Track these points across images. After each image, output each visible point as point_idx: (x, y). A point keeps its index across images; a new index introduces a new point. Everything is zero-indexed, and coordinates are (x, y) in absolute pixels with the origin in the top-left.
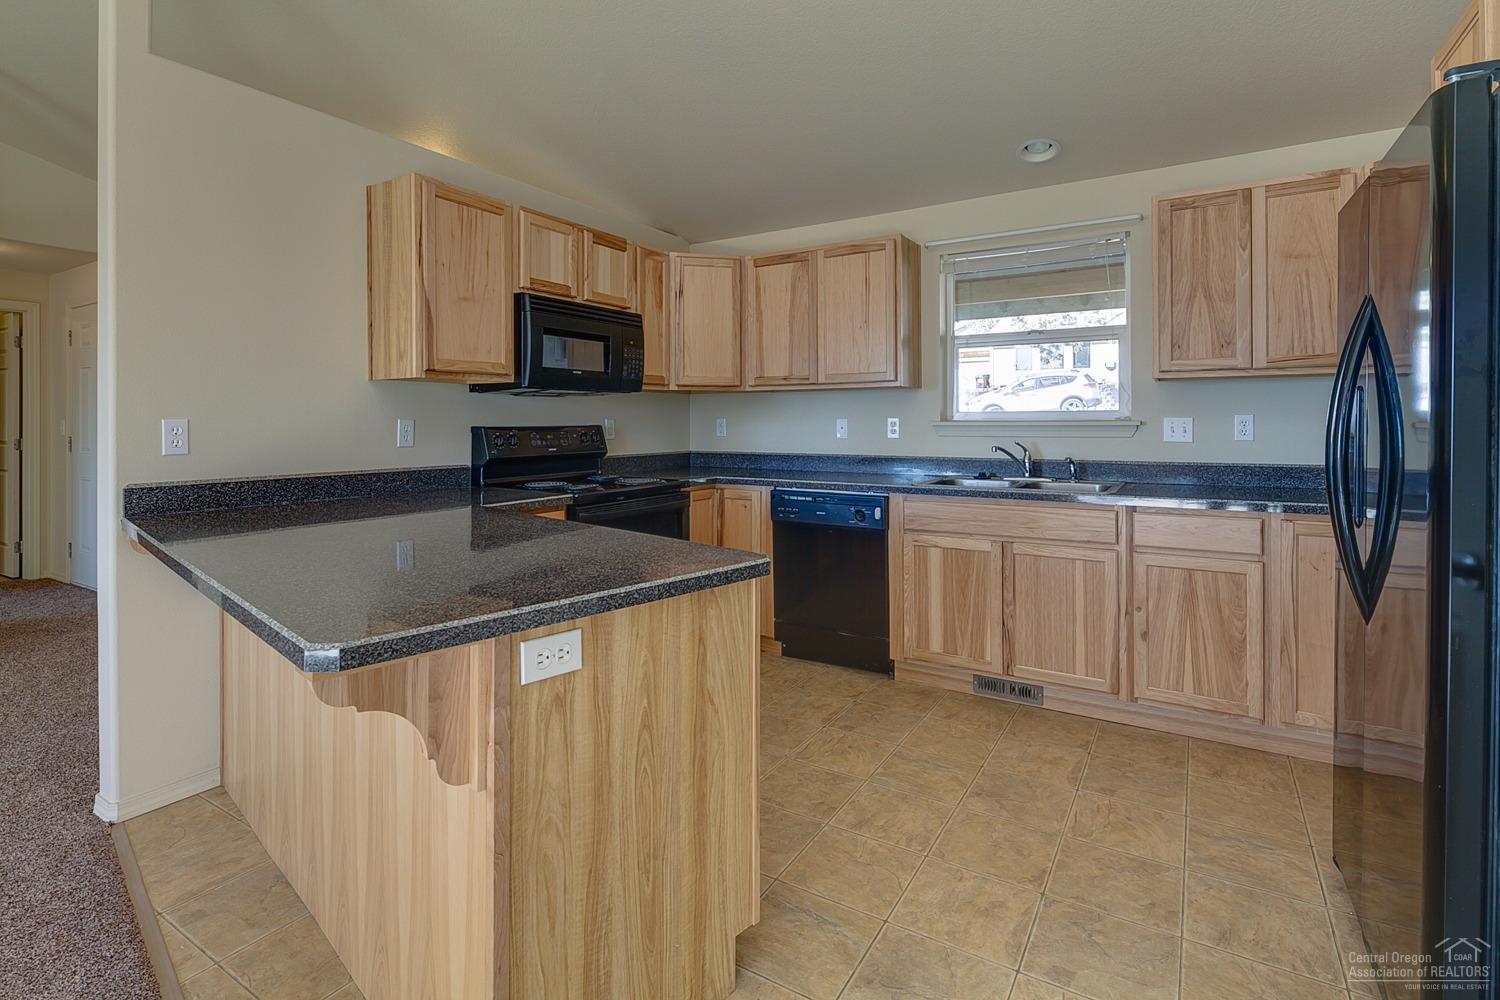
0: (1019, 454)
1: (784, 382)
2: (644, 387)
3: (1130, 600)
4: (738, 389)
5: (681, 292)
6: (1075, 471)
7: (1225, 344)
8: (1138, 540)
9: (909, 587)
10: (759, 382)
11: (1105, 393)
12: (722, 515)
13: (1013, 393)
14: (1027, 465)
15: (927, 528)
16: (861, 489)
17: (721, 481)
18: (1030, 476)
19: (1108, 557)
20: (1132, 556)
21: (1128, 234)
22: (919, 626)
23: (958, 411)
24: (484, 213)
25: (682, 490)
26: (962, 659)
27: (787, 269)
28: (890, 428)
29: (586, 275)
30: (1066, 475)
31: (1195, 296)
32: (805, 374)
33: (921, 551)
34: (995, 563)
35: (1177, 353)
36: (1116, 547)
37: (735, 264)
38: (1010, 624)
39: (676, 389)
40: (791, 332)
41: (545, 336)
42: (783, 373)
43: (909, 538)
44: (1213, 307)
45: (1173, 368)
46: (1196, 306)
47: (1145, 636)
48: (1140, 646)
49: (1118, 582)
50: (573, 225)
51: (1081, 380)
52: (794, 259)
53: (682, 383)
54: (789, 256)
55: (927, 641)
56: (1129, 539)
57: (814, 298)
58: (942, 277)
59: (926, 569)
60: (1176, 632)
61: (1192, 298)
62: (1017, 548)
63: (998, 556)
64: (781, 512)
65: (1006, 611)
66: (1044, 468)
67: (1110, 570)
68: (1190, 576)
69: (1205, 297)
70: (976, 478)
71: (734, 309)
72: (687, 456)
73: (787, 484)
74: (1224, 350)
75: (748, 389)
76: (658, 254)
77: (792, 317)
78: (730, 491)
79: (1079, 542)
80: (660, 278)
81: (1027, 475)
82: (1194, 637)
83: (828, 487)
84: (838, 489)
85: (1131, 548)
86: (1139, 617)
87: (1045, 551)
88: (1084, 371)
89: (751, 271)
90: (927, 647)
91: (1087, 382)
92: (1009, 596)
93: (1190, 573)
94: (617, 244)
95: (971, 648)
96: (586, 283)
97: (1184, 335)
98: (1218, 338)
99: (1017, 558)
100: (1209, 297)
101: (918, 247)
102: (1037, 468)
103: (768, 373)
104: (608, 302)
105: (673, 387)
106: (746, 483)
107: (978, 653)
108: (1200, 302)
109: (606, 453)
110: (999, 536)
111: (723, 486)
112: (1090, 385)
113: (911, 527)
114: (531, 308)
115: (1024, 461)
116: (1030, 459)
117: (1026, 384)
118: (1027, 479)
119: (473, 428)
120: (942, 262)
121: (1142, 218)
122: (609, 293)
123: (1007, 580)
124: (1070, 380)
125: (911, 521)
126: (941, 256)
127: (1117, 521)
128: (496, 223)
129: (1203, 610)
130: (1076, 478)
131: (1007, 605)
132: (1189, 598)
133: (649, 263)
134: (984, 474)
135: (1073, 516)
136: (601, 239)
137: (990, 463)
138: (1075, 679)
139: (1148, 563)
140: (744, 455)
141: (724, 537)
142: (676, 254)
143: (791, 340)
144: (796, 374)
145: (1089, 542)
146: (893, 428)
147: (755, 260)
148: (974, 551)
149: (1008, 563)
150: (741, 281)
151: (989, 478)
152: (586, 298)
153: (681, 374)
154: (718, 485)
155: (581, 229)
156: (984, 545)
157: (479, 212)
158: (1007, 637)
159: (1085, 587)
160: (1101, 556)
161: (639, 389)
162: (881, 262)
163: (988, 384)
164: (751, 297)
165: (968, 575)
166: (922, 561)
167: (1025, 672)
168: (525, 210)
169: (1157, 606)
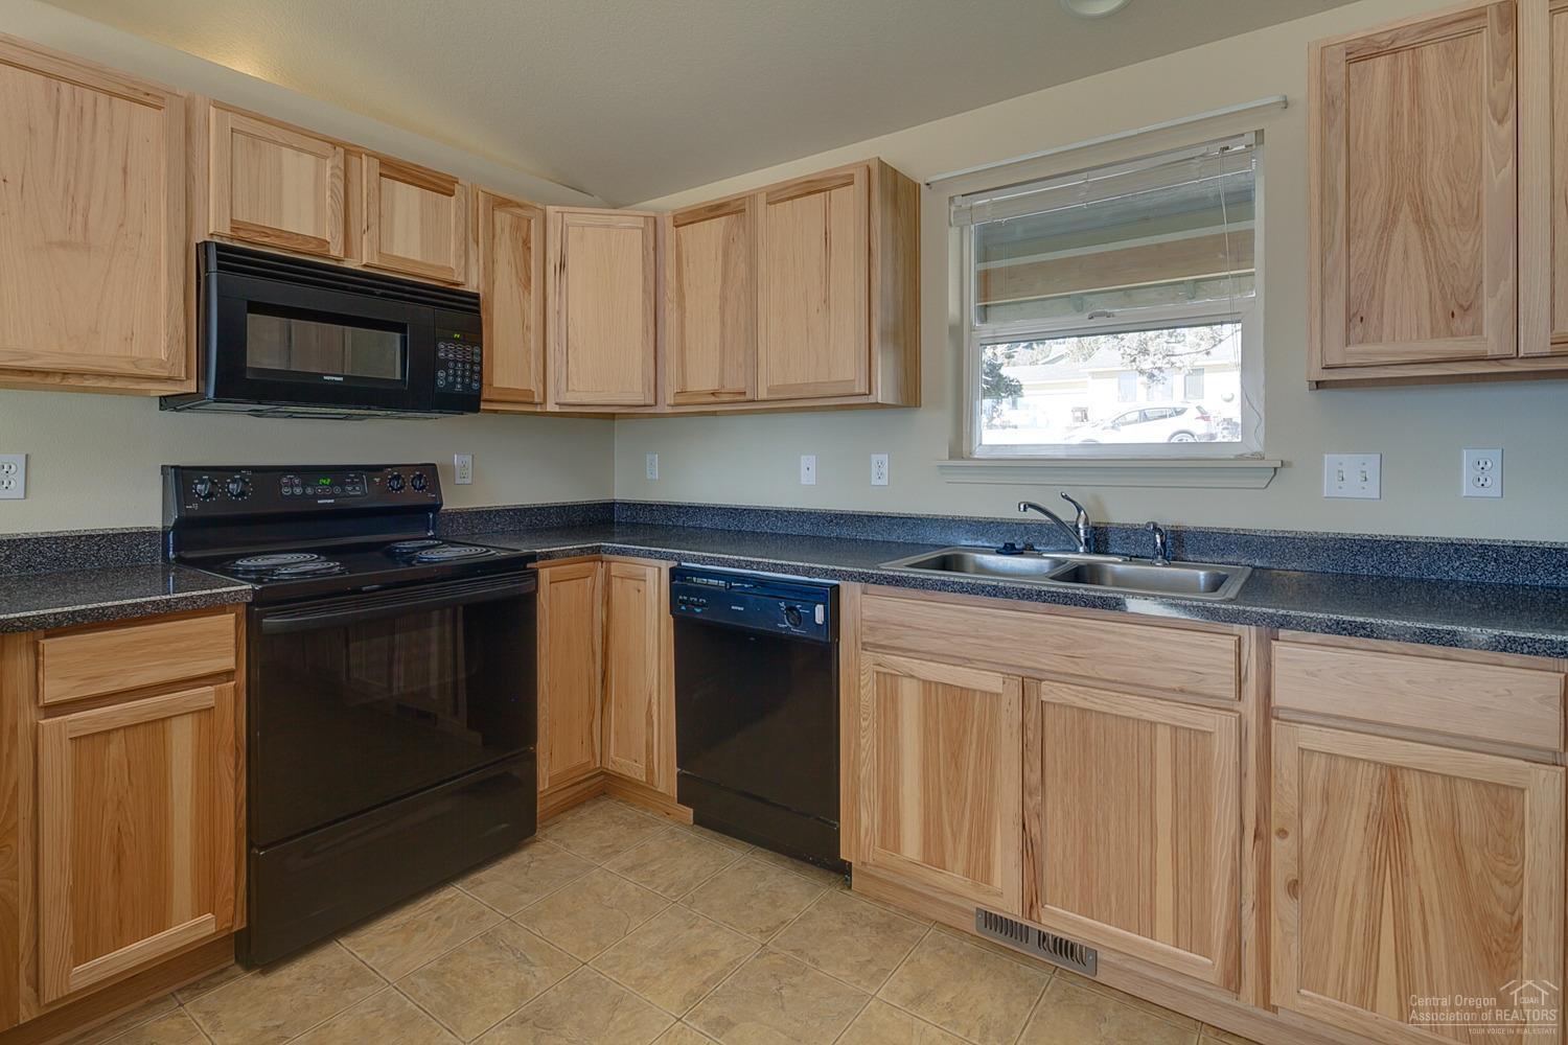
0: (1067, 514)
1: (712, 399)
2: (483, 406)
3: (1264, 813)
4: (652, 410)
5: (562, 266)
6: (1163, 544)
7: (1459, 308)
8: (1280, 698)
9: (868, 741)
10: (681, 399)
11: (1221, 427)
12: (608, 601)
13: (1113, 427)
14: (1082, 532)
15: (896, 643)
16: (796, 571)
17: (607, 550)
18: (1086, 552)
19: (1217, 724)
20: (1267, 724)
21: (1259, 133)
22: (884, 810)
23: (980, 444)
24: (115, 100)
25: (529, 566)
26: (953, 879)
27: (716, 227)
28: (874, 470)
29: (365, 227)
30: (1149, 551)
31: (1394, 223)
32: (741, 386)
33: (888, 683)
34: (1009, 716)
35: (1358, 330)
36: (1239, 707)
37: (646, 223)
38: (1035, 830)
39: (557, 409)
40: (723, 323)
41: (249, 315)
42: (712, 385)
43: (868, 659)
44: (1433, 240)
45: (1350, 361)
46: (1398, 237)
47: (1293, 887)
48: (1284, 908)
49: (1242, 775)
50: (334, 144)
51: (1192, 413)
52: (726, 210)
53: (562, 401)
54: (720, 206)
55: (897, 838)
56: (1262, 692)
57: (752, 267)
58: (953, 233)
59: (896, 716)
60: (1362, 890)
61: (1388, 226)
62: (1050, 692)
63: (1014, 702)
64: (682, 602)
65: (1031, 803)
66: (1112, 537)
67: (1223, 753)
68: (1394, 779)
69: (1417, 222)
70: (999, 552)
71: (644, 291)
72: (609, 507)
73: (696, 557)
74: (1457, 320)
75: (669, 410)
76: (519, 206)
77: (724, 298)
78: (619, 566)
79: (1164, 690)
80: (526, 243)
81: (1081, 549)
82: (1401, 906)
83: (749, 565)
84: (763, 570)
85: (1268, 711)
86: (1281, 849)
87: (1098, 701)
88: (1195, 403)
89: (669, 233)
90: (897, 849)
91: (1200, 415)
92: (1034, 778)
93: (1392, 775)
94: (439, 184)
95: (969, 862)
96: (364, 237)
97: (1372, 297)
98: (1444, 298)
99: (1049, 711)
100: (1424, 222)
101: (916, 187)
102: (1099, 539)
103: (692, 387)
104: (418, 271)
105: (551, 407)
106: (638, 554)
107: (981, 871)
108: (1406, 230)
109: (441, 505)
110: (1020, 667)
111: (611, 557)
112: (1203, 418)
113: (871, 640)
114: (220, 267)
115: (1077, 526)
116: (1086, 522)
117: (1129, 418)
118: (1081, 557)
119: (163, 467)
120: (953, 209)
121: (1286, 104)
122: (418, 259)
123: (1033, 748)
124: (1179, 412)
125: (871, 629)
126: (951, 199)
127: (1239, 655)
128: (147, 122)
129: (1422, 851)
130: (1165, 557)
131: (1030, 794)
132: (1390, 824)
133: (503, 218)
134: (1013, 545)
135: (1153, 639)
136: (394, 170)
137: (1024, 526)
138: (1154, 950)
139: (1302, 744)
140: (679, 507)
141: (612, 637)
142: (557, 208)
143: (723, 336)
144: (729, 387)
145: (1182, 691)
146: (880, 468)
147: (674, 218)
148: (975, 691)
149: (1033, 715)
150: (655, 249)
151: (1020, 553)
152: (364, 262)
153: (564, 386)
154: (606, 557)
155: (350, 151)
156: (991, 682)
157: (103, 98)
158: (1030, 850)
159: (1175, 777)
160: (1207, 720)
161: (477, 410)
162: (847, 203)
163: (1086, 417)
164: (669, 274)
165: (965, 731)
166: (889, 701)
167: (1059, 919)
168: (218, 105)
169: (1321, 832)
